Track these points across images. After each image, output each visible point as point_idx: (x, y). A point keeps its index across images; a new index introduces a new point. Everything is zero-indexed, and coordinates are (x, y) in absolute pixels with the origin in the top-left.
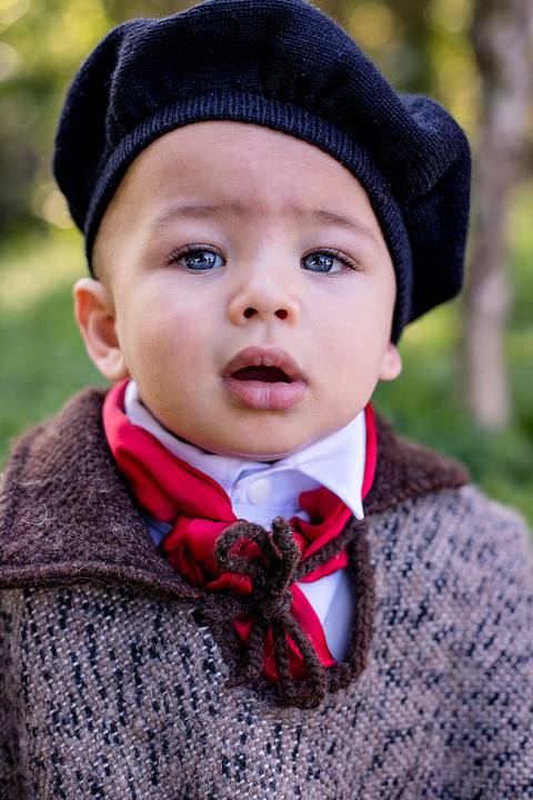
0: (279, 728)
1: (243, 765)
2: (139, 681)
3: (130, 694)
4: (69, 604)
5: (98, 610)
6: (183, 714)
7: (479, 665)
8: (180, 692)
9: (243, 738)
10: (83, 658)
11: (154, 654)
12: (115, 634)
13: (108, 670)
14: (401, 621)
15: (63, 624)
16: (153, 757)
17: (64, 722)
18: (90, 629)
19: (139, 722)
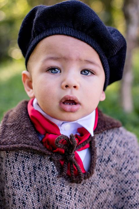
0: (71, 188)
1: (61, 197)
2: (35, 175)
3: (33, 179)
4: (18, 155)
5: (25, 157)
6: (46, 184)
7: (123, 174)
8: (45, 178)
9: (62, 191)
10: (21, 169)
11: (39, 168)
12: (29, 163)
13: (27, 172)
15: (16, 160)
16: (38, 195)
17: (16, 186)
18: (23, 162)
19: (35, 186)
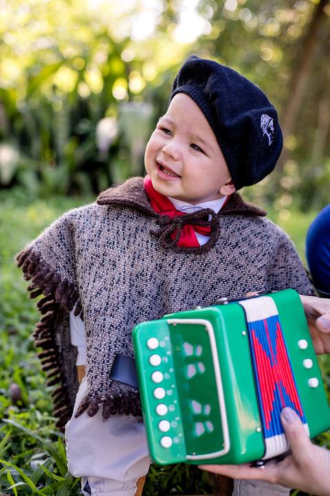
0: (175, 260)
1: (161, 268)
2: (135, 237)
3: (132, 240)
4: (120, 214)
5: (129, 217)
6: (147, 248)
8: (147, 242)
9: (163, 260)
10: (121, 228)
11: (142, 231)
12: (133, 224)
13: (127, 233)
14: (229, 245)
15: (117, 219)
16: (134, 259)
17: (110, 243)
18: (125, 221)
19: (133, 248)
